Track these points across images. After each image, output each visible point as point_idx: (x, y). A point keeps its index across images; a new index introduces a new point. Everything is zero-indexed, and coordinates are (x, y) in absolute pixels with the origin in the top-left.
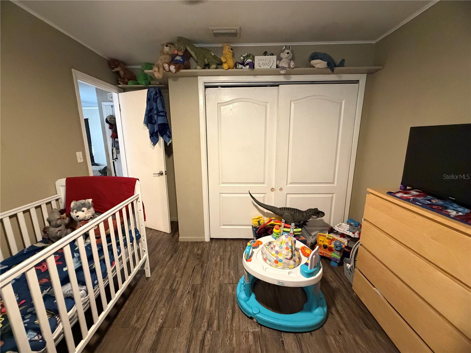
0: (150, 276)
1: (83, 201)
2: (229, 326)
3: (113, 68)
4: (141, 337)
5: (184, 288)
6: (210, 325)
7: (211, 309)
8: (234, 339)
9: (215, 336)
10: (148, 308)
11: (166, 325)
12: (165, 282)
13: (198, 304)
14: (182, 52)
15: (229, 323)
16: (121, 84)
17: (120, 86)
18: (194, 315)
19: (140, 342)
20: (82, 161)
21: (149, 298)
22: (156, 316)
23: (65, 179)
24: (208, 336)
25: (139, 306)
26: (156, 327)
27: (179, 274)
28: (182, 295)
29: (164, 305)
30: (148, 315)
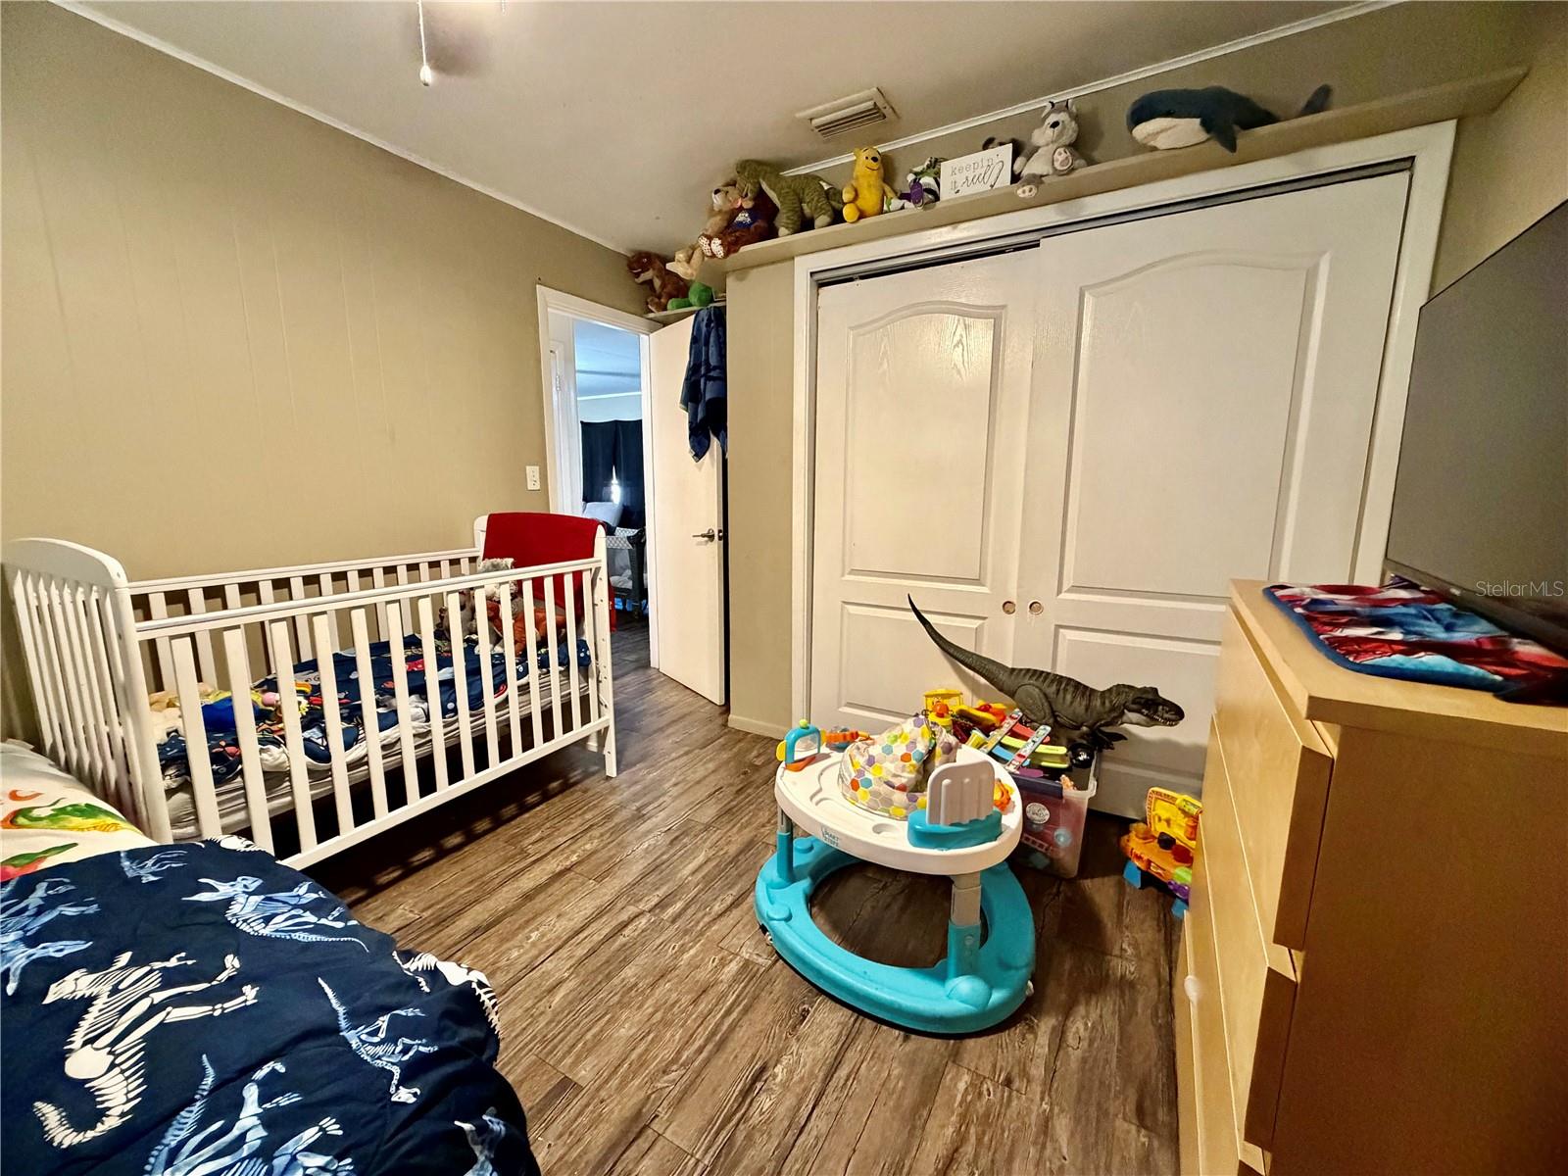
0: (614, 775)
1: (499, 560)
2: (701, 924)
3: (638, 275)
4: (522, 870)
5: (664, 820)
6: (661, 905)
7: (690, 879)
8: (692, 952)
9: (656, 927)
10: (570, 828)
11: (579, 869)
12: (636, 797)
13: (668, 860)
14: (750, 200)
15: (706, 919)
16: (653, 309)
17: (651, 315)
18: (644, 876)
19: (515, 875)
20: (537, 487)
21: (584, 813)
22: (573, 848)
23: (486, 517)
24: (643, 921)
25: (556, 821)
26: (558, 865)
27: (674, 791)
28: (649, 831)
29: (602, 835)
30: (562, 840)
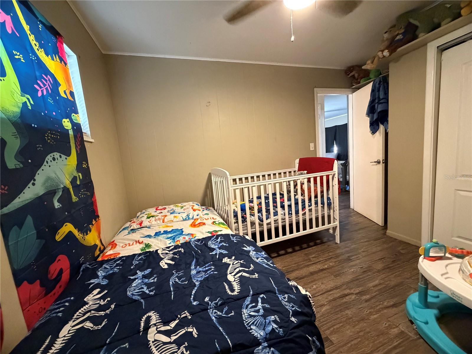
0: (339, 243)
1: (302, 172)
2: (379, 307)
4: (310, 265)
5: (360, 263)
6: (360, 294)
7: (372, 288)
8: (375, 316)
9: (359, 301)
10: (324, 256)
11: (328, 270)
12: (347, 252)
15: (381, 307)
17: (354, 87)
18: (353, 281)
19: (308, 266)
20: (313, 149)
21: (329, 253)
22: (326, 263)
23: (299, 159)
24: (353, 297)
25: (320, 253)
26: (321, 267)
27: (364, 254)
28: (354, 266)
29: (335, 262)
30: (321, 259)
